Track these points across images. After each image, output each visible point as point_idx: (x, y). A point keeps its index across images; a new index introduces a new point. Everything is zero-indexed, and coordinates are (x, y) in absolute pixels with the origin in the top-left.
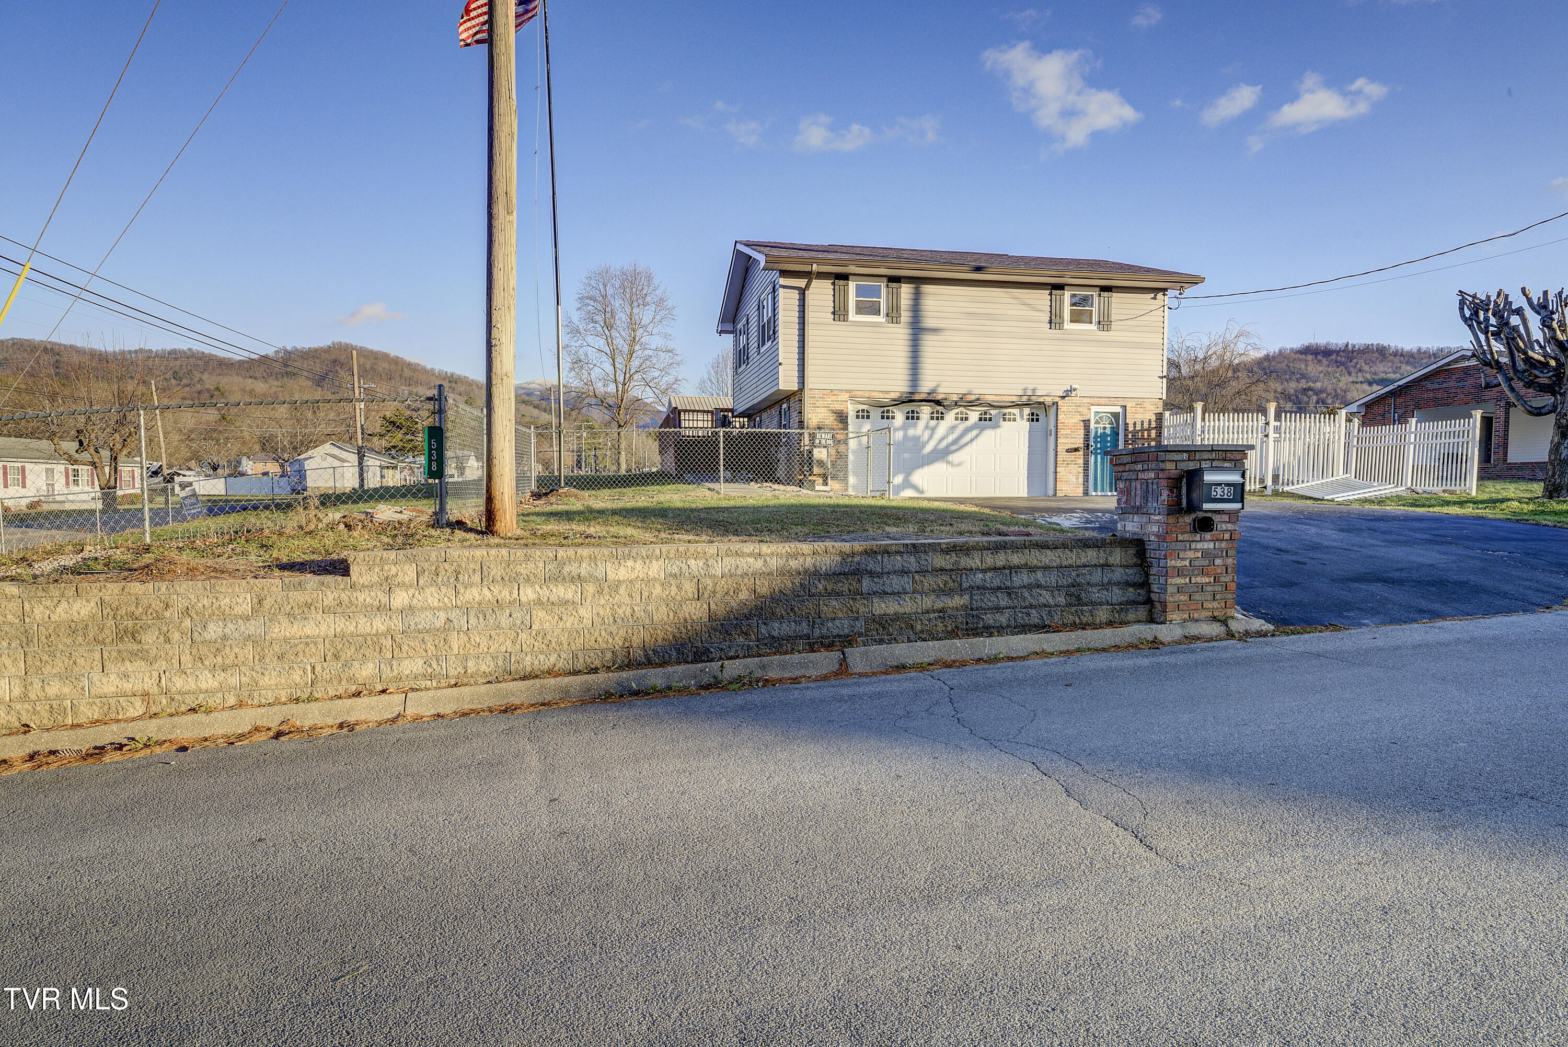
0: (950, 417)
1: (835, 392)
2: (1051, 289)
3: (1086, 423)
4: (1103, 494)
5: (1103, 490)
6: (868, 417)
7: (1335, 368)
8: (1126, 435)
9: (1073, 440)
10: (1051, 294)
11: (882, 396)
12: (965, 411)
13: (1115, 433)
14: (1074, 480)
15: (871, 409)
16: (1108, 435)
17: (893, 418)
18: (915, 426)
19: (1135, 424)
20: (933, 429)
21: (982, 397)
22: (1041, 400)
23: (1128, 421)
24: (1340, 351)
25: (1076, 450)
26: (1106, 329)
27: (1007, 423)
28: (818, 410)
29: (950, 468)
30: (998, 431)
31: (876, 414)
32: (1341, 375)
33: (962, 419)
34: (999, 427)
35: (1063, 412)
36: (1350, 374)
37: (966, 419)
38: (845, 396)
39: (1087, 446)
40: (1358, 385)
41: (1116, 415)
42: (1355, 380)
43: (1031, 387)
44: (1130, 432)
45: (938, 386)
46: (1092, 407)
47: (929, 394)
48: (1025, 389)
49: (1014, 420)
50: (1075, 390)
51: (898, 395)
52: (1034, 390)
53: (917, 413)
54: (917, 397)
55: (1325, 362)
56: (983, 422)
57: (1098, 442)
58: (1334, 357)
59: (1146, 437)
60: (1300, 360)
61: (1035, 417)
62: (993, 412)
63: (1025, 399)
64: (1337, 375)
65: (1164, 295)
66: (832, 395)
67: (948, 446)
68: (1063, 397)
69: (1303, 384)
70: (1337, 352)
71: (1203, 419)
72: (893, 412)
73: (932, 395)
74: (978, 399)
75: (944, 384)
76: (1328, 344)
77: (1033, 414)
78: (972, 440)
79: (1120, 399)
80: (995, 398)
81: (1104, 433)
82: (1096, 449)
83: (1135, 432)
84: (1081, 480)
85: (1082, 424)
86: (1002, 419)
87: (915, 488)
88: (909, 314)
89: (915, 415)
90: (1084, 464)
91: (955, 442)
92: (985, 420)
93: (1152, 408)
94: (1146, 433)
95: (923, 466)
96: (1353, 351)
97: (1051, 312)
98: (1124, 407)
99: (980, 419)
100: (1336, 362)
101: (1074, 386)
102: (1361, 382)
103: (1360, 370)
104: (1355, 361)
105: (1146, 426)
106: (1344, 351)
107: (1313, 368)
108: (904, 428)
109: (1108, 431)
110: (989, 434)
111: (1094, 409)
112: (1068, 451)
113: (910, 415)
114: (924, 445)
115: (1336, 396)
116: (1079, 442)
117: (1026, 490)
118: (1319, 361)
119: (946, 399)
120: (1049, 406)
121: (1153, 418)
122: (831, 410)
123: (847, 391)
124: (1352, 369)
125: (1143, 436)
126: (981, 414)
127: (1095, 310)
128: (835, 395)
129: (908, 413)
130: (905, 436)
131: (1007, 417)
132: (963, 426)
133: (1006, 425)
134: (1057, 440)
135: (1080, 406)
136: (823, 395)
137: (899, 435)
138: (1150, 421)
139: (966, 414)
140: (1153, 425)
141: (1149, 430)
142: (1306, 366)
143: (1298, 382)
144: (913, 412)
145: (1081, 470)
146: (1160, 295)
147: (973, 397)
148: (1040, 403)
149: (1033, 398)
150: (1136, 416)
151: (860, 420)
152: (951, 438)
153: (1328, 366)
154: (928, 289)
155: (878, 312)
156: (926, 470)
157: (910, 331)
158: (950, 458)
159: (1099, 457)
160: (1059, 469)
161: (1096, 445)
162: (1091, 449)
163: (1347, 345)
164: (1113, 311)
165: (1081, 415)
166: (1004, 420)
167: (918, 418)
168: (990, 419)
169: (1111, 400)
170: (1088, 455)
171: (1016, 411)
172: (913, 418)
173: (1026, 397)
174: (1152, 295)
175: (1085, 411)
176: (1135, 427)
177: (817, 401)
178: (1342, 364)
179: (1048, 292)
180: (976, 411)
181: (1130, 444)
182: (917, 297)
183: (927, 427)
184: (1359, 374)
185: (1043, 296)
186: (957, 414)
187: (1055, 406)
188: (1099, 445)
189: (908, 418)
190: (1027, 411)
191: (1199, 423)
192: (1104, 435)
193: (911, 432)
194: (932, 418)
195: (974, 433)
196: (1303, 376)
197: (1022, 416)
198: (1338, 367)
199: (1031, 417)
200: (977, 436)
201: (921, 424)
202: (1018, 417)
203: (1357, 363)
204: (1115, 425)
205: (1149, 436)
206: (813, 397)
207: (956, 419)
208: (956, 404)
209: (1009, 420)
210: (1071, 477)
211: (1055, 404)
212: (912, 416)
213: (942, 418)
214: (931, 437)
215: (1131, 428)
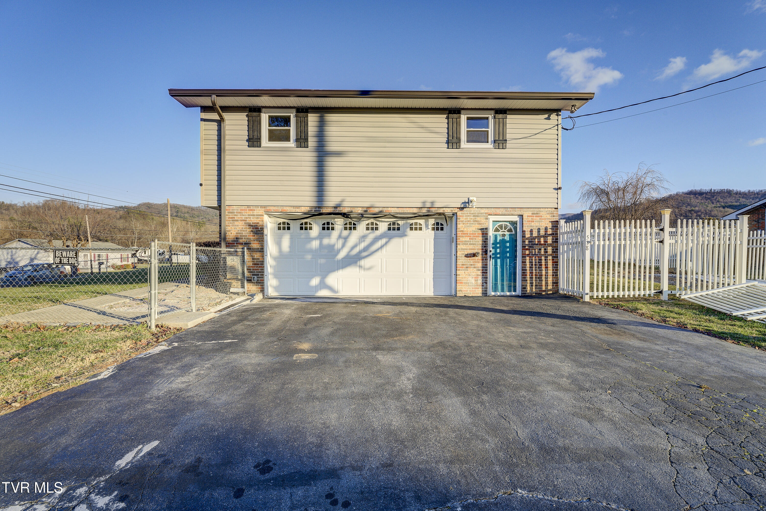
0: (362, 227)
1: (252, 208)
2: (448, 114)
3: (484, 232)
4: (502, 294)
5: (503, 290)
6: (289, 228)
7: (705, 201)
8: (524, 242)
9: (471, 247)
10: (448, 118)
11: (293, 210)
12: (375, 222)
13: (514, 240)
14: (473, 282)
15: (289, 222)
16: (507, 242)
17: (311, 228)
18: (329, 236)
19: (531, 231)
20: (346, 239)
21: (385, 209)
22: (441, 211)
23: (525, 229)
24: (708, 192)
25: (474, 255)
26: (501, 147)
27: (414, 232)
28: (236, 223)
29: (362, 272)
30: (406, 239)
31: (295, 226)
32: (708, 204)
33: (372, 229)
34: (406, 235)
35: (462, 221)
36: (713, 203)
37: (377, 229)
38: (260, 211)
39: (485, 252)
40: (718, 208)
41: (514, 223)
42: (716, 206)
43: (430, 200)
44: (527, 239)
45: (342, 201)
46: (489, 217)
47: (335, 207)
48: (424, 202)
49: (421, 229)
50: (471, 202)
51: (308, 209)
52: (432, 203)
53: (332, 224)
54: (324, 211)
55: (700, 198)
56: (392, 232)
57: (498, 248)
58: (704, 195)
59: (542, 242)
60: (687, 197)
61: (440, 226)
62: (401, 222)
63: (424, 211)
64: (706, 204)
65: (557, 115)
66: (249, 210)
67: (360, 252)
68: (462, 209)
69: (689, 208)
70: (706, 193)
71: (593, 227)
72: (310, 224)
73: (338, 209)
74: (381, 212)
75: (348, 199)
76: (701, 189)
77: (438, 224)
78: (382, 247)
79: (517, 209)
80: (400, 210)
81: (503, 239)
82: (495, 253)
83: (532, 239)
84: (480, 281)
85: (480, 232)
86: (409, 229)
87: (331, 289)
88: (315, 139)
89: (330, 226)
90: (483, 267)
91: (365, 249)
92: (394, 229)
93: (549, 216)
94: (542, 240)
95: (338, 269)
96: (714, 193)
97: (448, 133)
98: (521, 216)
99: (389, 229)
100: (706, 198)
101: (471, 198)
102: (719, 207)
103: (718, 201)
104: (715, 197)
105: (542, 233)
106: (709, 193)
107: (694, 201)
108: (320, 237)
109: (507, 238)
110: (396, 242)
111: (492, 218)
112: (467, 256)
113: (326, 226)
114: (339, 251)
115: (706, 213)
116: (478, 248)
117: (432, 289)
118: (697, 198)
119: (351, 212)
120: (449, 217)
121: (550, 226)
122: (248, 223)
123: (261, 206)
124: (714, 201)
125: (539, 242)
126: (390, 225)
127: (491, 130)
128: (251, 210)
129: (324, 224)
130: (321, 244)
131: (414, 226)
132: (372, 235)
133: (412, 234)
134: (457, 247)
135: (478, 216)
136: (241, 210)
137: (315, 244)
138: (546, 229)
139: (376, 224)
140: (550, 231)
141: (545, 236)
142: (690, 200)
143: (687, 207)
144: (328, 223)
145: (480, 273)
146: (553, 116)
147: (376, 210)
148: (440, 214)
149: (433, 210)
150: (533, 224)
151: (282, 231)
152: (362, 246)
153: (702, 200)
154: (331, 117)
155: (287, 139)
156: (341, 273)
157: (315, 154)
158: (362, 262)
159: (499, 261)
160: (458, 272)
161: (496, 251)
162: (489, 254)
163: (711, 190)
164: (508, 131)
165: (479, 224)
166: (411, 229)
167: (333, 229)
168: (398, 229)
169: (508, 210)
170: (486, 259)
171: (422, 221)
172: (328, 229)
173: (426, 209)
174: (546, 116)
175: (483, 221)
176: (532, 234)
177: (235, 215)
178: (709, 199)
179: (445, 116)
180: (385, 222)
181: (527, 249)
182: (322, 124)
183: (340, 237)
184: (718, 203)
185: (441, 119)
186: (368, 224)
187: (455, 216)
188: (498, 251)
189: (324, 229)
190: (432, 221)
191: (588, 230)
192: (503, 242)
193: (326, 241)
194: (346, 229)
195: (384, 241)
196: (689, 205)
197: (427, 226)
198: (707, 200)
199: (435, 226)
200: (386, 243)
201: (335, 234)
202: (423, 227)
203: (716, 198)
204: (514, 233)
205: (546, 242)
206: (231, 213)
207: (368, 229)
208: (363, 217)
209: (416, 229)
210: (470, 279)
211: (455, 214)
212: (327, 227)
213: (355, 228)
214: (343, 245)
215: (528, 235)
